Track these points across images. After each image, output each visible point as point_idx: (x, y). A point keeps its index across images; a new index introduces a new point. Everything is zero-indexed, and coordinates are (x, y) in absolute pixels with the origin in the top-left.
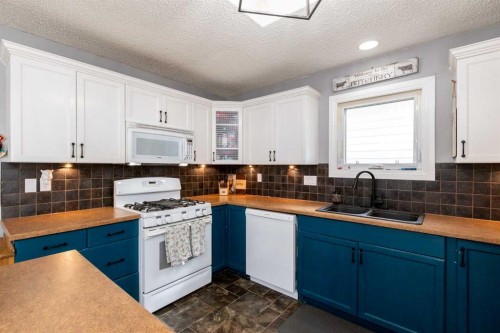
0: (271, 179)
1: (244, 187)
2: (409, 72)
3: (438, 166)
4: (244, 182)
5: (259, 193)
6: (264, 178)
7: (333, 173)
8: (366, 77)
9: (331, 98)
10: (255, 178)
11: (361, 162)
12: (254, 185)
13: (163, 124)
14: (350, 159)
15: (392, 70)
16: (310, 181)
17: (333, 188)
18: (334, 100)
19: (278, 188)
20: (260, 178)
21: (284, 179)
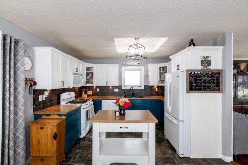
0: (103, 90)
1: (91, 93)
2: (140, 65)
3: (145, 86)
4: (91, 92)
5: (98, 95)
6: (99, 90)
7: (123, 88)
8: (131, 64)
9: (122, 67)
10: (96, 90)
11: (130, 84)
12: (96, 93)
13: (77, 73)
14: (127, 84)
15: (136, 63)
16: (116, 90)
17: (123, 92)
18: (123, 68)
19: (105, 93)
20: (98, 90)
21: (107, 90)
